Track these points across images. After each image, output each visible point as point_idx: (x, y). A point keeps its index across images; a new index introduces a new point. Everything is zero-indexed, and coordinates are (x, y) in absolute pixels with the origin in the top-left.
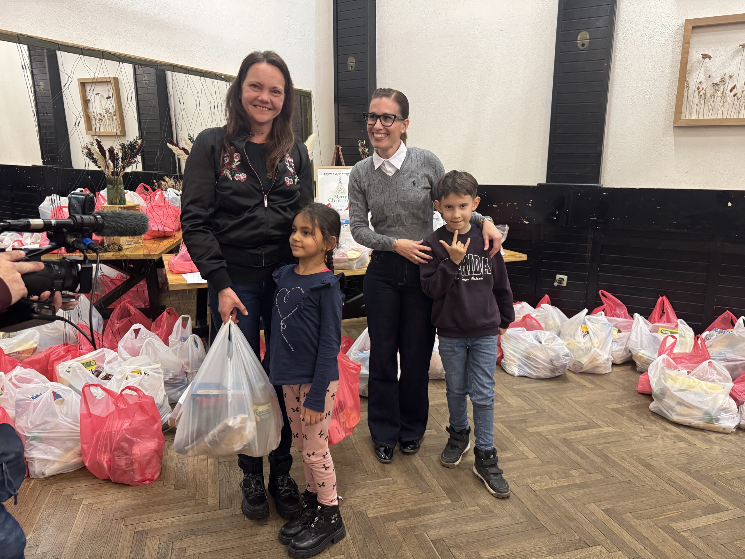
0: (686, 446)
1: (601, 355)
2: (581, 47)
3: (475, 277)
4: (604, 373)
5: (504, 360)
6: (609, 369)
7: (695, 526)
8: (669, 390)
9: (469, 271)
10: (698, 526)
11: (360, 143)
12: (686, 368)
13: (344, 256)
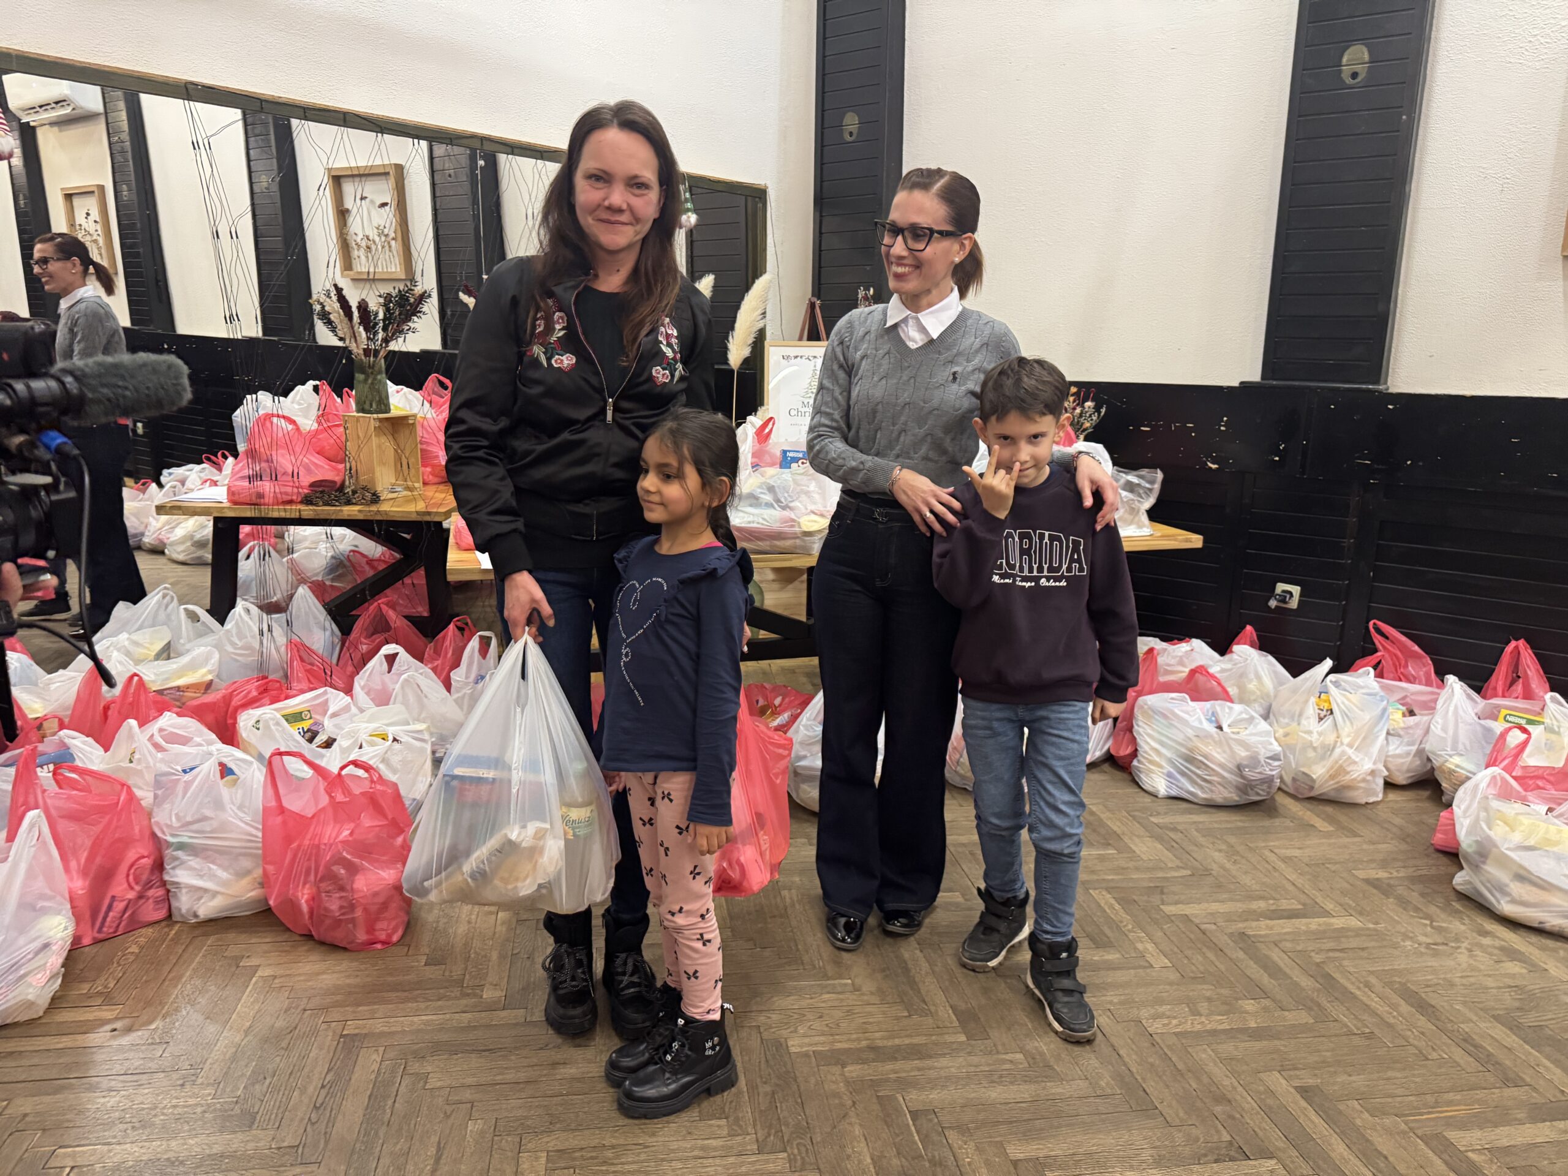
0: (1524, 971)
1: (1355, 763)
2: (1349, 81)
3: (1048, 579)
4: (1363, 801)
5: (1139, 761)
6: (1378, 793)
7: (1505, 1142)
8: (1496, 846)
9: (1035, 567)
10: (1512, 1143)
11: (861, 293)
12: (1546, 800)
13: (792, 526)
